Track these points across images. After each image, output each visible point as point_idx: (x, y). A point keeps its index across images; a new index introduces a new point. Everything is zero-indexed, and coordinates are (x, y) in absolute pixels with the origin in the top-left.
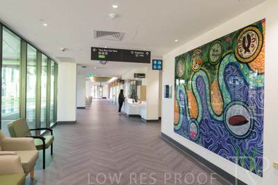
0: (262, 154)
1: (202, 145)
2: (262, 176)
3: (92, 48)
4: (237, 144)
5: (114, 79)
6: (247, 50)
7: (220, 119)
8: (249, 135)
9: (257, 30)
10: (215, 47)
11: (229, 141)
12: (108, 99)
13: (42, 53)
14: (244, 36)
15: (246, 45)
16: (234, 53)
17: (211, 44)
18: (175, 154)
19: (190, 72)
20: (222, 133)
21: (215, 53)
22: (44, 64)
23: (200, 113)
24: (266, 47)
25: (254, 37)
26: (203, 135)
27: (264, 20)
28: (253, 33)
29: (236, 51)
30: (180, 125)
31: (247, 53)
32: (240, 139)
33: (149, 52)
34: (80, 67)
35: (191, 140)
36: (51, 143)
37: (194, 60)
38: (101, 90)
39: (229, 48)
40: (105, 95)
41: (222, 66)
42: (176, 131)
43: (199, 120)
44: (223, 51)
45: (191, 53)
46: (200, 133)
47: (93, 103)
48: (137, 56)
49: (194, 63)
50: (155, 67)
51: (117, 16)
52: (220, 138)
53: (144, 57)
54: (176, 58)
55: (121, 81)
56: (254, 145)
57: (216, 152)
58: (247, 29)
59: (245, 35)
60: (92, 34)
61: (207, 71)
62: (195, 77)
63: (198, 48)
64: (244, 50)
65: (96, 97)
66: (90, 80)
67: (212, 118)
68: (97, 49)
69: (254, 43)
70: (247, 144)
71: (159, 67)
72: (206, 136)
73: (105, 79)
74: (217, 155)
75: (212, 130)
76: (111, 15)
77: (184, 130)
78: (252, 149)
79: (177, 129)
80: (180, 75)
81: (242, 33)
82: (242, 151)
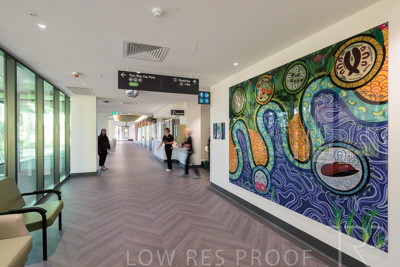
0: (386, 219)
1: (276, 200)
2: (386, 251)
3: (120, 72)
4: (337, 202)
5: (143, 117)
6: (353, 70)
7: (306, 166)
8: (361, 191)
9: (372, 41)
10: (295, 70)
11: (322, 197)
12: (135, 141)
13: (44, 79)
14: (346, 51)
15: (352, 63)
16: (329, 76)
17: (288, 67)
18: (236, 212)
19: (253, 105)
20: (309, 185)
21: (295, 78)
22: (48, 98)
23: (271, 159)
24: (390, 64)
25: (367, 50)
26: (276, 187)
27: (386, 25)
28: (365, 45)
29: (333, 74)
30: (239, 173)
31: (354, 74)
32: (342, 196)
33: (197, 80)
34: (100, 103)
35: (257, 193)
36: (59, 214)
37: (260, 89)
38: (126, 130)
39: (320, 70)
40: (132, 136)
41: (306, 95)
42: (232, 180)
43: (270, 167)
44: (309, 75)
45: (254, 81)
46: (272, 184)
47: (117, 147)
48: (181, 84)
49: (260, 93)
50: (201, 101)
51: (163, 14)
52: (307, 192)
53: (191, 87)
54: (231, 88)
55: (153, 120)
56: (370, 205)
57: (300, 211)
58: (353, 41)
59: (350, 49)
60: (121, 48)
61: (281, 103)
62: (262, 111)
63: (267, 73)
64: (347, 71)
65: (121, 139)
66: (113, 119)
67: (291, 165)
68: (127, 73)
69: (367, 60)
70: (357, 203)
71: (207, 101)
72: (282, 190)
73: (132, 118)
74: (302, 216)
75: (292, 182)
76: (155, 10)
77: (245, 180)
78: (367, 211)
79: (234, 178)
80: (238, 110)
81: (343, 47)
82: (347, 212)
